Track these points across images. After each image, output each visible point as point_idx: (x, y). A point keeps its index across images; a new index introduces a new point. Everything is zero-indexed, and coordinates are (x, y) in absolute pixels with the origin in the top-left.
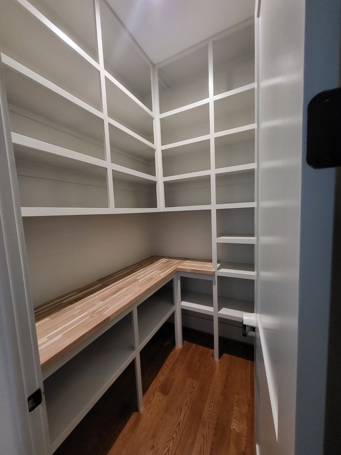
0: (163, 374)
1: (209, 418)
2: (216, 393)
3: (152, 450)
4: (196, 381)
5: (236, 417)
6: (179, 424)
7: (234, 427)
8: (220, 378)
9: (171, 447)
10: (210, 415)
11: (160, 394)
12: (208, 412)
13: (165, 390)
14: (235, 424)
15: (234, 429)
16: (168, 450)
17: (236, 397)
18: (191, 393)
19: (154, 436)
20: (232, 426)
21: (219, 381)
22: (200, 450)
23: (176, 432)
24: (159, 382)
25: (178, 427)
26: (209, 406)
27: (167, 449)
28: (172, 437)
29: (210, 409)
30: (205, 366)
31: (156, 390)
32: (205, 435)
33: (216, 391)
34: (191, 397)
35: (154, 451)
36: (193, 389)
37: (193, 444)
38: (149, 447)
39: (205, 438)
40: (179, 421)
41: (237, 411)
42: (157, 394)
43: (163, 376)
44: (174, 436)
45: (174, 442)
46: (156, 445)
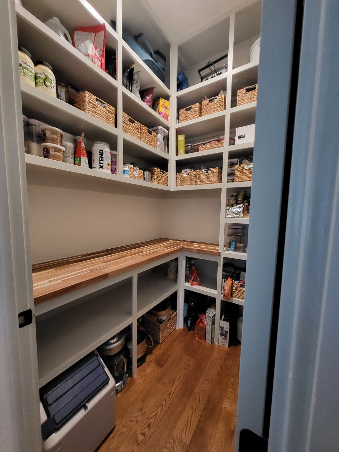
0: (160, 349)
1: (201, 394)
2: (211, 373)
3: (140, 412)
4: (193, 360)
5: (229, 397)
6: (170, 394)
7: (226, 406)
8: (217, 361)
9: (159, 413)
10: (202, 391)
11: (155, 365)
12: (200, 388)
13: (160, 363)
14: (227, 403)
15: (226, 407)
16: (156, 415)
17: (232, 379)
18: (186, 369)
19: (143, 400)
20: (224, 405)
21: (216, 363)
22: (188, 420)
23: (166, 400)
24: (156, 355)
25: (169, 396)
26: (202, 383)
27: (155, 413)
28: (162, 404)
29: (204, 386)
30: (204, 348)
31: (151, 361)
32: (195, 407)
33: (212, 371)
34: (185, 373)
35: (142, 413)
36: (188, 366)
37: (181, 413)
38: (138, 409)
39: (195, 410)
40: (170, 391)
41: (230, 392)
42: (153, 364)
43: (160, 351)
44: (164, 403)
45: (162, 408)
46: (144, 408)
